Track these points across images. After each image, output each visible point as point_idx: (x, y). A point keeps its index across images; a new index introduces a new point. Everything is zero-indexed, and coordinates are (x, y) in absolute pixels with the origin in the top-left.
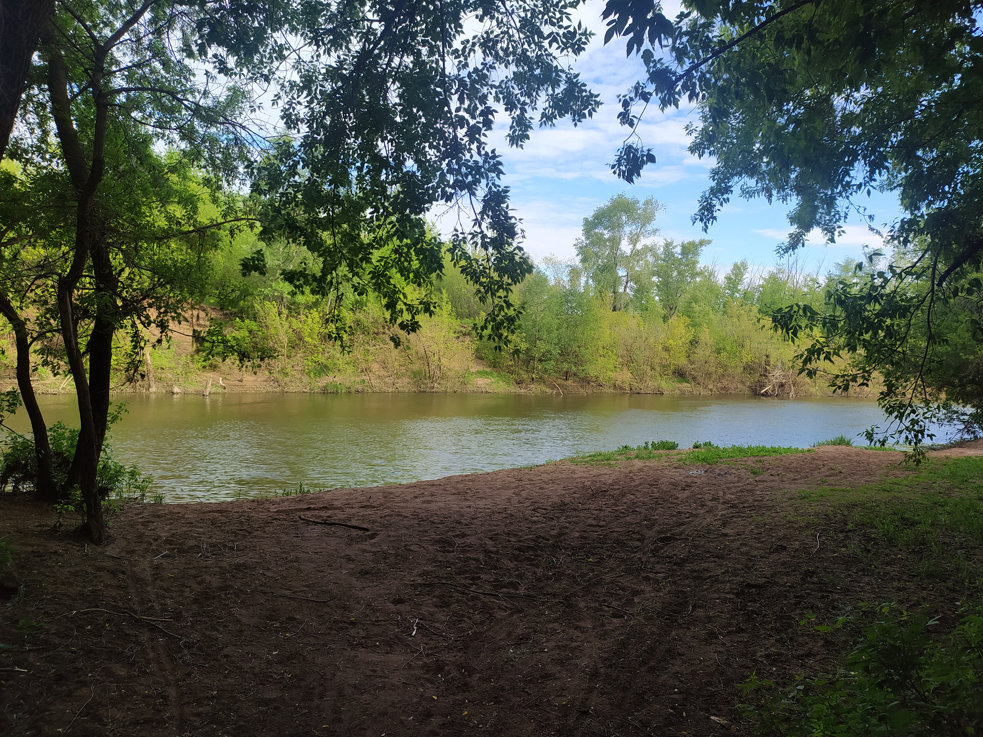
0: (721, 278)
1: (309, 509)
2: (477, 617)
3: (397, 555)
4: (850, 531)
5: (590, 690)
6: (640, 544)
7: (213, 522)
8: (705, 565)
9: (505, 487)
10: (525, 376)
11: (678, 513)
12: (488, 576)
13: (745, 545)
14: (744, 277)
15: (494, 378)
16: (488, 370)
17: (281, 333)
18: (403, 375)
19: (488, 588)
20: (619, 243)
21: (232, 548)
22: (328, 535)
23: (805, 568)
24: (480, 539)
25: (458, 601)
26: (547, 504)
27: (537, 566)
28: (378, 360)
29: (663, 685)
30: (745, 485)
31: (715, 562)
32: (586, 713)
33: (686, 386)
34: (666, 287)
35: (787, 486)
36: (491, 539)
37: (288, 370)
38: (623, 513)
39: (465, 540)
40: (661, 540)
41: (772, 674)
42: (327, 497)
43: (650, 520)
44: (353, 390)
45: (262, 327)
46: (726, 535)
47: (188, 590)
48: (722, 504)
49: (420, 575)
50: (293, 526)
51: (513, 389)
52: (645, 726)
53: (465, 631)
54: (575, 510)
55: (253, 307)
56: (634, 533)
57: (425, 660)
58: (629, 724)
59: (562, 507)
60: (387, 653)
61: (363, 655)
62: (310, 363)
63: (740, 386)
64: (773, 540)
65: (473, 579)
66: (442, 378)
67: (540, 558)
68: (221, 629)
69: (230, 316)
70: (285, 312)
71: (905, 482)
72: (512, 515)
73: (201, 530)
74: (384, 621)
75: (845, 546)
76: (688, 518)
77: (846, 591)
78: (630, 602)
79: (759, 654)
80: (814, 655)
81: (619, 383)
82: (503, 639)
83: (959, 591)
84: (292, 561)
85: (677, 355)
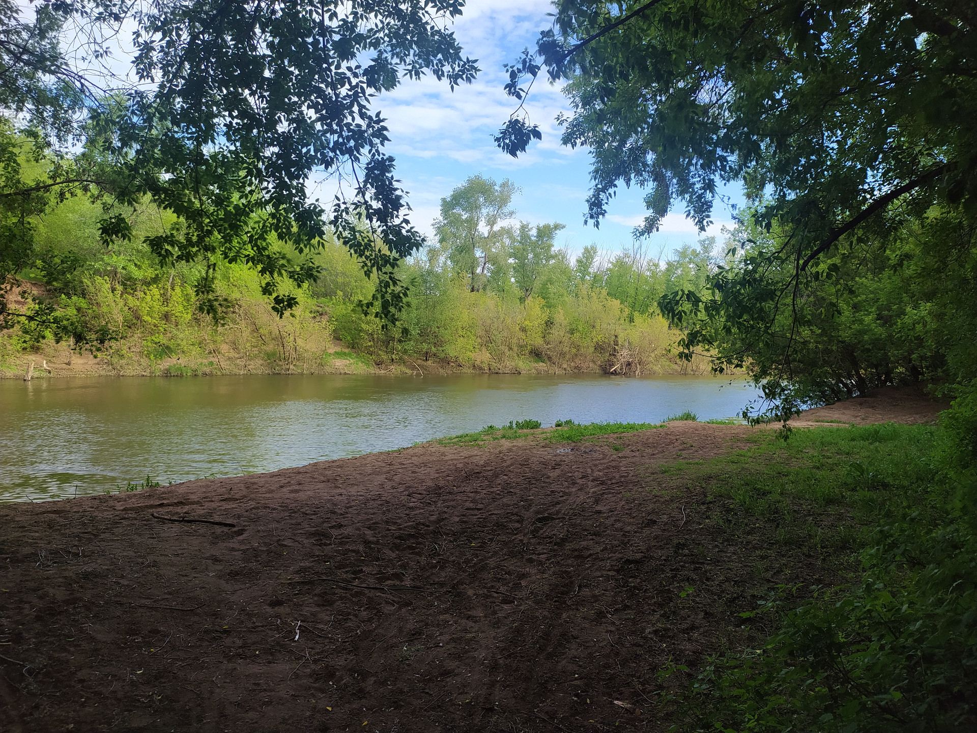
0: (572, 262)
1: (162, 505)
2: (364, 614)
3: (269, 552)
4: (711, 503)
5: (492, 684)
6: (520, 526)
7: (50, 525)
8: (584, 543)
9: (375, 473)
10: (384, 357)
11: (552, 492)
12: (371, 568)
13: (618, 520)
14: (595, 260)
15: (353, 359)
16: (347, 351)
17: (115, 312)
18: (256, 356)
19: (372, 581)
20: (477, 225)
21: (76, 555)
22: (188, 534)
23: (675, 541)
24: (358, 529)
25: (341, 598)
26: (421, 489)
27: (419, 554)
28: (227, 341)
29: (564, 672)
30: (610, 462)
31: (593, 539)
32: (491, 710)
33: (542, 366)
34: (522, 269)
35: (647, 461)
36: (369, 528)
37: (124, 352)
38: (498, 494)
39: (342, 531)
40: (540, 520)
41: (663, 650)
42: (181, 490)
43: (526, 500)
44: (200, 373)
45: (92, 304)
46: (599, 512)
47: (27, 606)
48: (592, 481)
49: (297, 572)
50: (146, 525)
51: (373, 370)
52: (552, 718)
53: (352, 630)
54: (450, 493)
55: (82, 282)
56: (512, 514)
57: (313, 667)
58: (536, 717)
59: (437, 491)
60: (270, 663)
61: (241, 667)
62: (149, 344)
63: (591, 365)
64: (644, 514)
65: (354, 573)
66: (298, 360)
67: (422, 546)
68: (72, 649)
69: (54, 293)
70: (120, 288)
71: (750, 454)
72: (387, 502)
73: (37, 534)
74: (262, 626)
75: (708, 517)
76: (562, 497)
77: (716, 562)
78: (517, 586)
79: (647, 631)
80: (697, 628)
81: (478, 363)
82: (395, 637)
83: (813, 557)
84: (149, 566)
85: (534, 335)
